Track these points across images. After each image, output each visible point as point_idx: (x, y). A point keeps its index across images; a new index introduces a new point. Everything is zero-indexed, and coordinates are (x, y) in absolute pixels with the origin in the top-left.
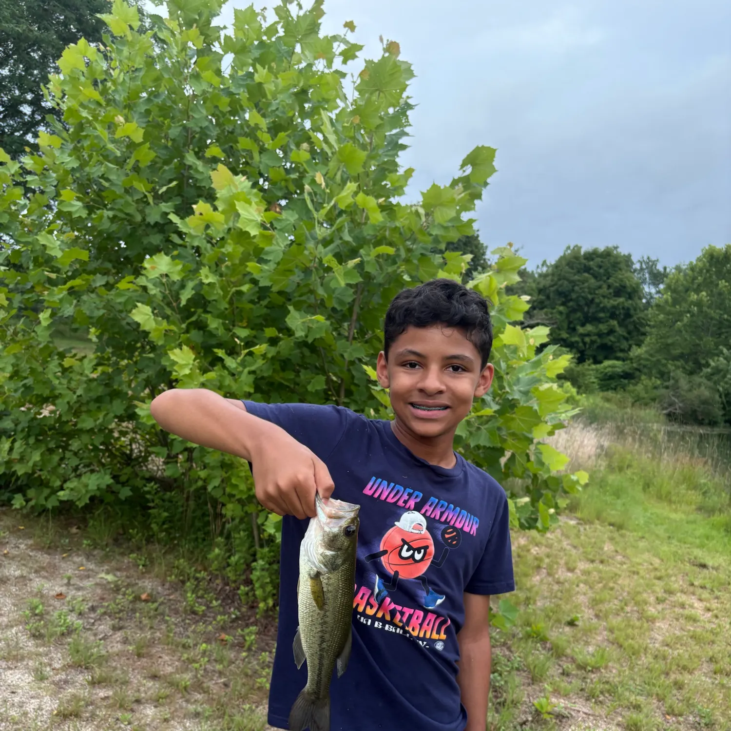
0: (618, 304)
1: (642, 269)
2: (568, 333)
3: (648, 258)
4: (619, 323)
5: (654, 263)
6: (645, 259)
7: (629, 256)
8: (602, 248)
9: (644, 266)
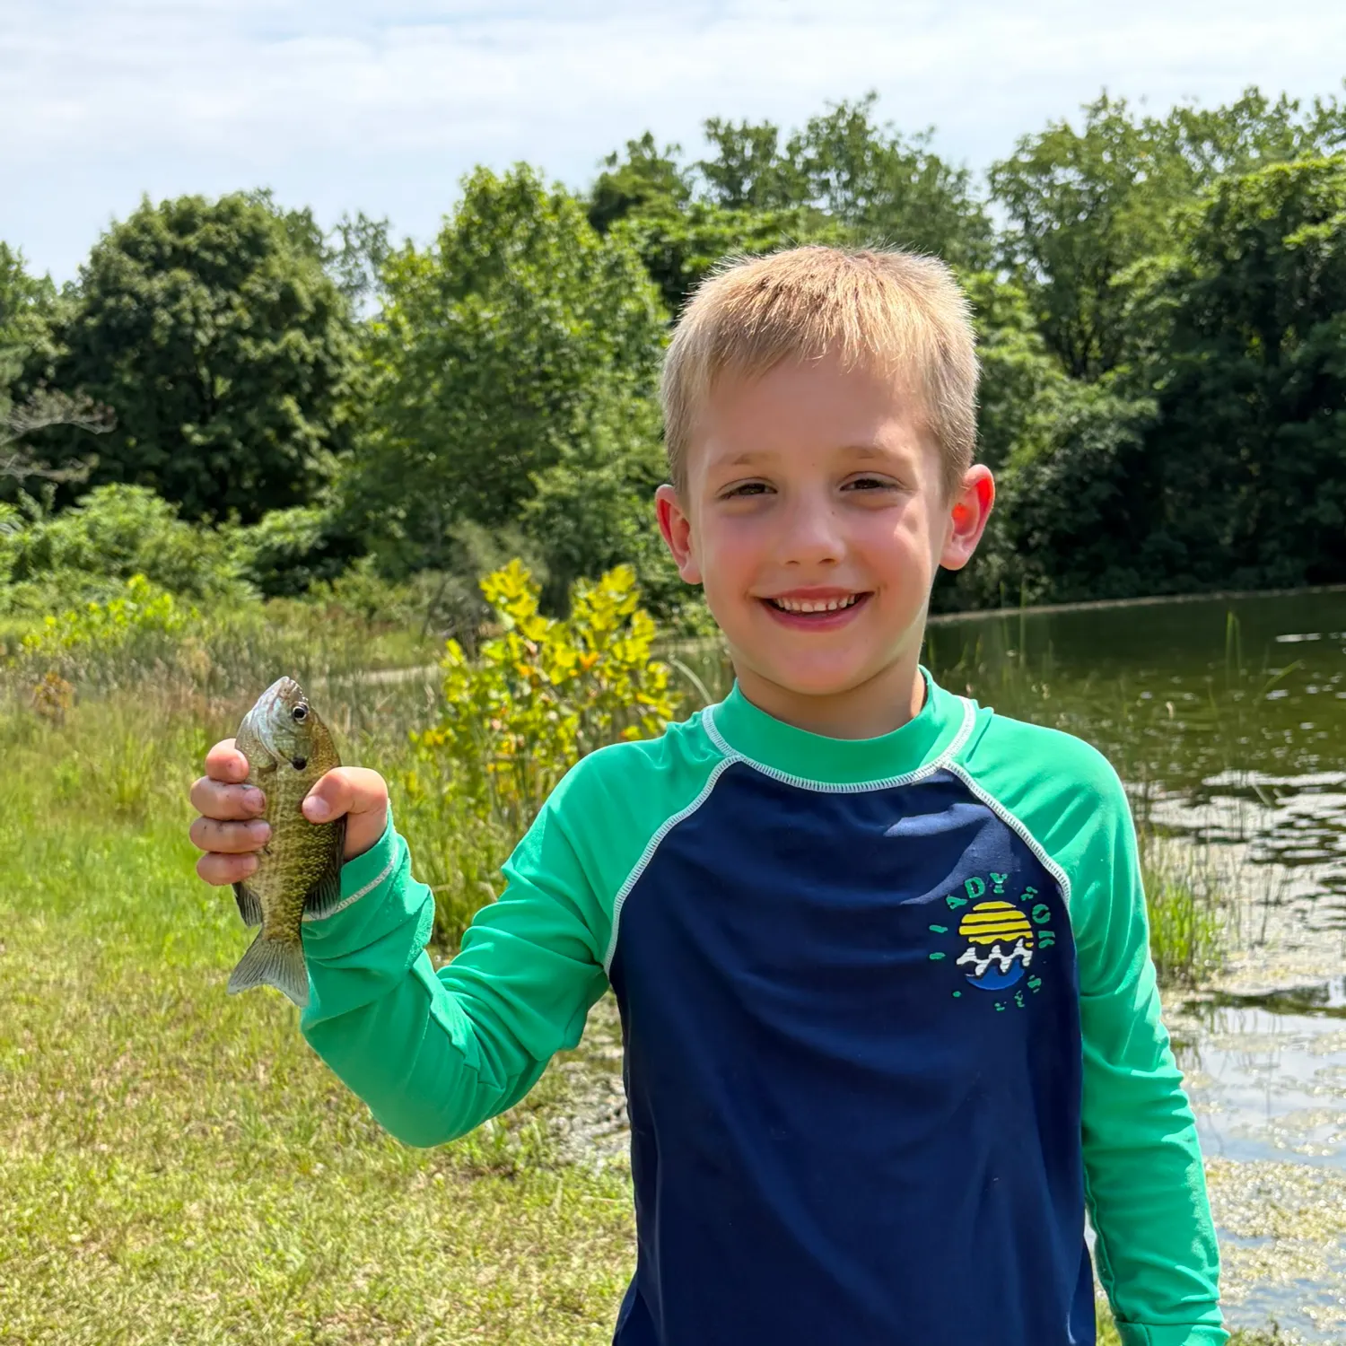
0: (286, 351)
1: (349, 251)
2: (165, 449)
3: (361, 217)
4: (299, 402)
5: (379, 233)
6: (354, 221)
7: (307, 216)
8: (212, 198)
9: (356, 243)
